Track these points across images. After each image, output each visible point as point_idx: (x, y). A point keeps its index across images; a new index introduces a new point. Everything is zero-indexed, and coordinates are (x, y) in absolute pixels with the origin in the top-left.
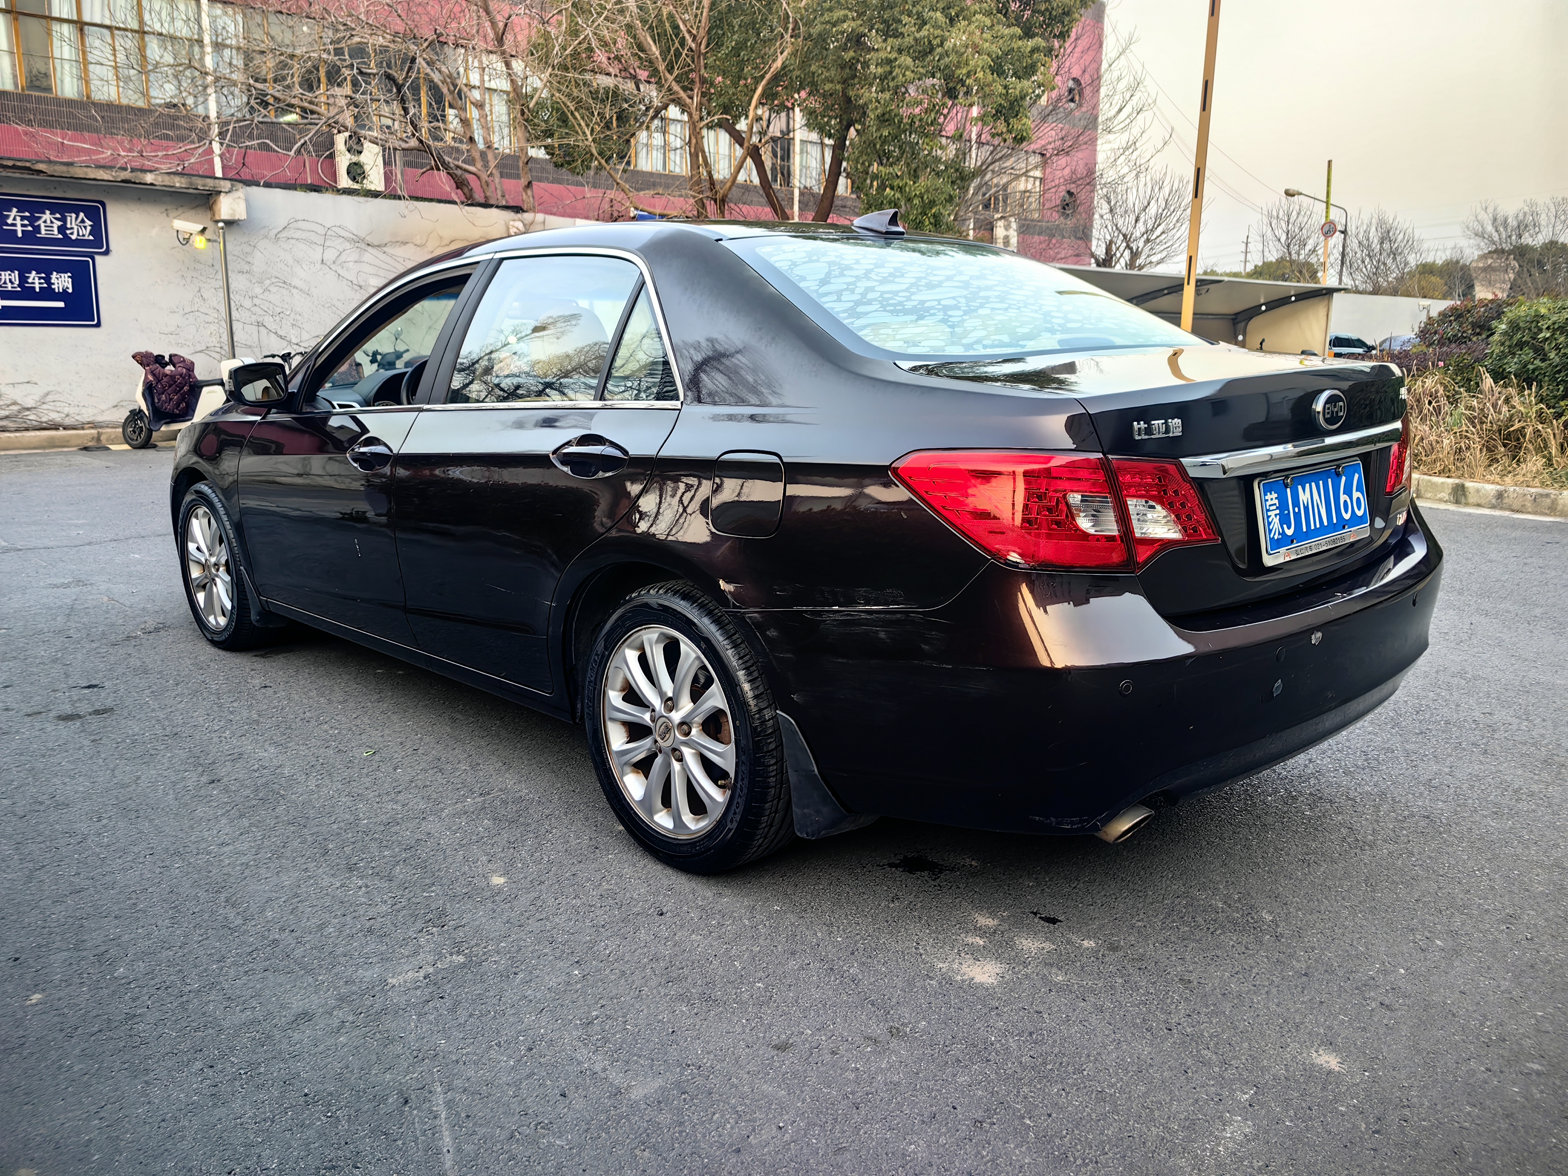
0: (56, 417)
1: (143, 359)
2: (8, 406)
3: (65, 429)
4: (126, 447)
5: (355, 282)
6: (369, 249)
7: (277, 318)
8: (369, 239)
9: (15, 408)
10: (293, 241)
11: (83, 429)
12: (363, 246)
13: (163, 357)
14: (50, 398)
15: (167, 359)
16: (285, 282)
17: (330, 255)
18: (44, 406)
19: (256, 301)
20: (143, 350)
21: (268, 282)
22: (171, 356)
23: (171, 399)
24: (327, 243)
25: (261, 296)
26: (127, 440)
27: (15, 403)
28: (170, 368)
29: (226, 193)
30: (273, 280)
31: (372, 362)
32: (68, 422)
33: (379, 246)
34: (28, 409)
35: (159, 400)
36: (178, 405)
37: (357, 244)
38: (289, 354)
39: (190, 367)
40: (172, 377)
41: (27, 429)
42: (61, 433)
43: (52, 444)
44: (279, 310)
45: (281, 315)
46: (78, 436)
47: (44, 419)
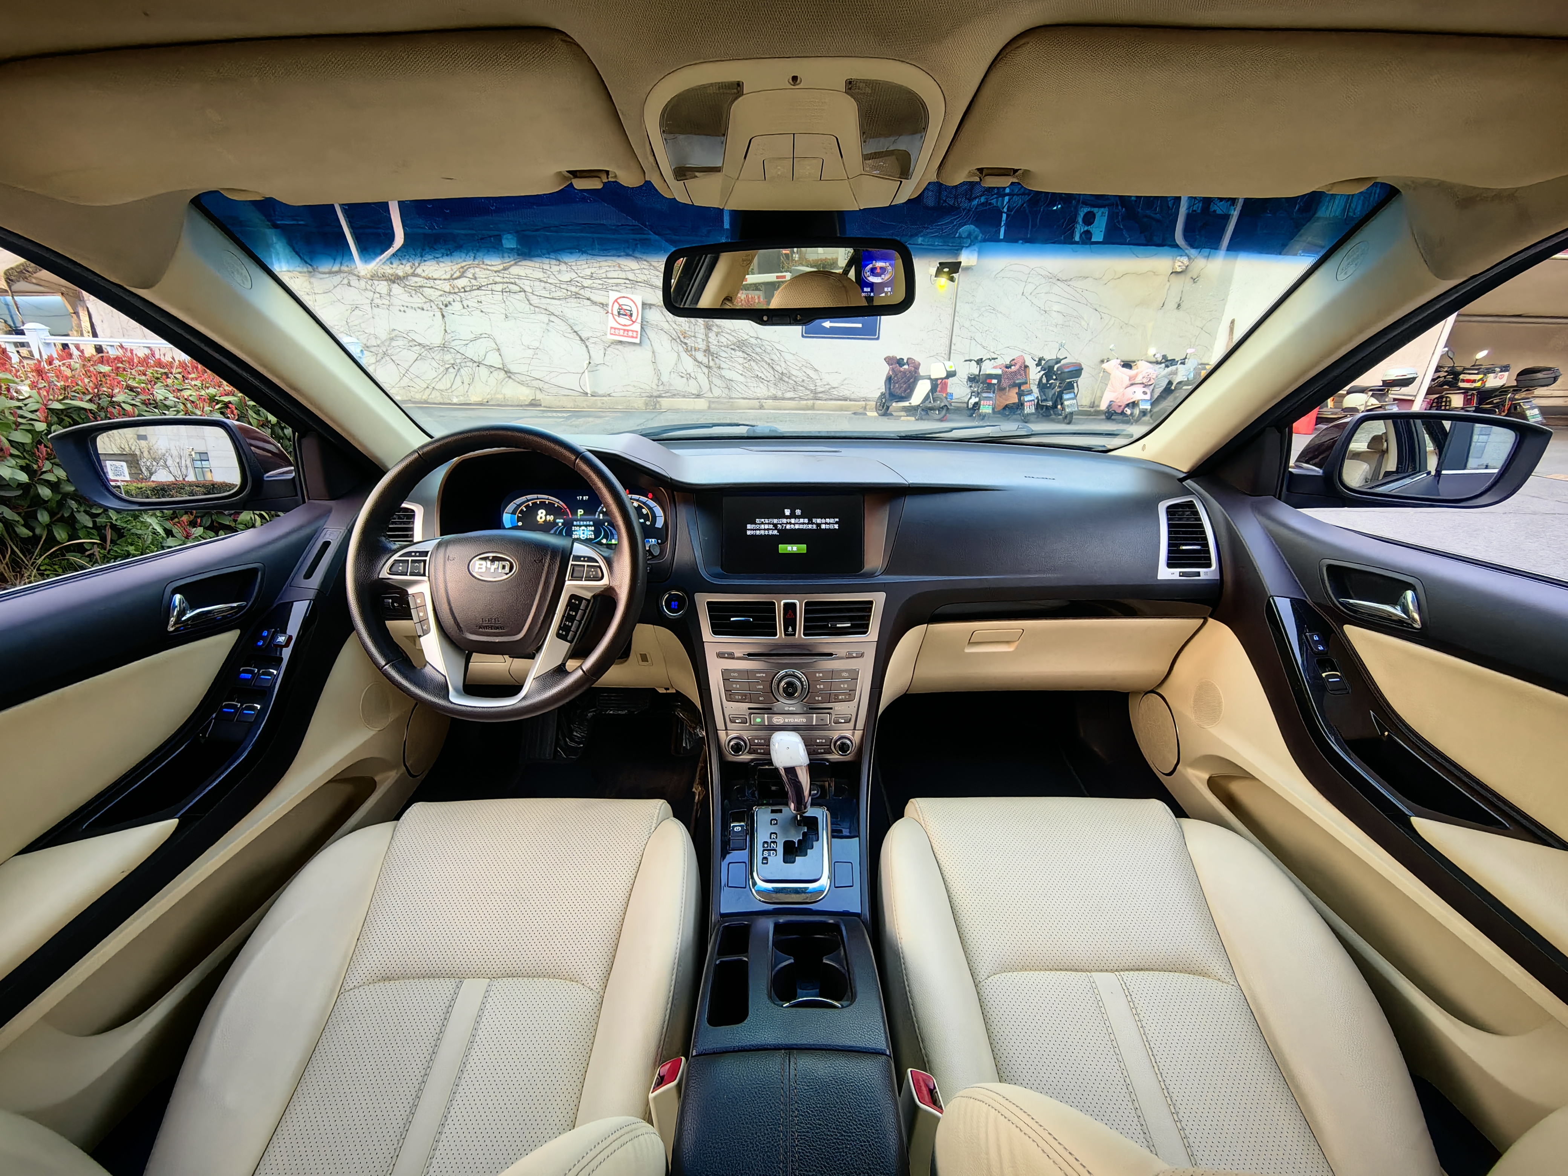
0: (847, 393)
1: (890, 360)
2: (825, 385)
3: (850, 400)
4: (875, 414)
5: (1042, 308)
6: (1059, 283)
7: (984, 334)
8: (1060, 276)
9: (828, 387)
10: (1006, 279)
11: (859, 401)
12: (1054, 281)
13: (903, 359)
14: (845, 382)
15: (905, 361)
16: (994, 309)
17: (1030, 288)
18: (842, 387)
19: (973, 323)
20: (891, 355)
21: (983, 309)
22: (908, 359)
23: (901, 387)
24: (1029, 280)
25: (977, 319)
26: (877, 409)
27: (828, 384)
28: (906, 367)
29: (967, 247)
30: (987, 308)
31: (1037, 365)
32: (852, 397)
33: (1066, 281)
34: (834, 388)
35: (894, 386)
36: (905, 391)
37: (1051, 280)
38: (982, 359)
39: (917, 367)
40: (904, 373)
41: (831, 399)
42: (848, 403)
43: (841, 409)
44: (986, 329)
45: (988, 332)
46: (855, 405)
47: (841, 395)
